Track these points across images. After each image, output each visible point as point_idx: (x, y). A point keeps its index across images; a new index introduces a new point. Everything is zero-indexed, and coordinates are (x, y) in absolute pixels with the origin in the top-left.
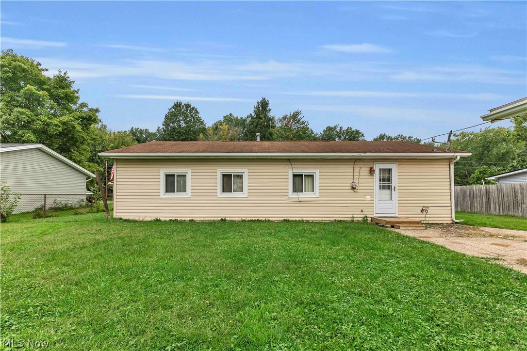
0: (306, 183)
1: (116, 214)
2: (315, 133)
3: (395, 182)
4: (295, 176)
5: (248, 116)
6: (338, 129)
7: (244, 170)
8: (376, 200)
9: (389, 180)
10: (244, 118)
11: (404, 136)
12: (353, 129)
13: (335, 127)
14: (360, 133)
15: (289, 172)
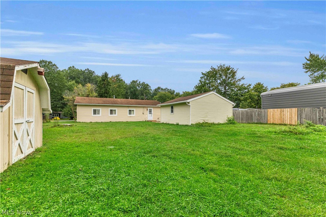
0: (132, 112)
1: (77, 121)
2: (126, 83)
3: (152, 112)
4: (129, 110)
5: (86, 70)
6: (138, 82)
7: (116, 109)
8: (148, 116)
9: (151, 111)
10: (83, 70)
11: (168, 88)
12: (146, 84)
13: (137, 81)
14: (149, 86)
15: (127, 110)
